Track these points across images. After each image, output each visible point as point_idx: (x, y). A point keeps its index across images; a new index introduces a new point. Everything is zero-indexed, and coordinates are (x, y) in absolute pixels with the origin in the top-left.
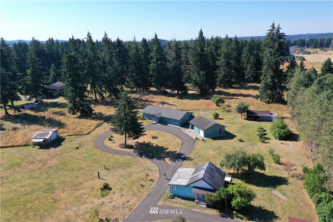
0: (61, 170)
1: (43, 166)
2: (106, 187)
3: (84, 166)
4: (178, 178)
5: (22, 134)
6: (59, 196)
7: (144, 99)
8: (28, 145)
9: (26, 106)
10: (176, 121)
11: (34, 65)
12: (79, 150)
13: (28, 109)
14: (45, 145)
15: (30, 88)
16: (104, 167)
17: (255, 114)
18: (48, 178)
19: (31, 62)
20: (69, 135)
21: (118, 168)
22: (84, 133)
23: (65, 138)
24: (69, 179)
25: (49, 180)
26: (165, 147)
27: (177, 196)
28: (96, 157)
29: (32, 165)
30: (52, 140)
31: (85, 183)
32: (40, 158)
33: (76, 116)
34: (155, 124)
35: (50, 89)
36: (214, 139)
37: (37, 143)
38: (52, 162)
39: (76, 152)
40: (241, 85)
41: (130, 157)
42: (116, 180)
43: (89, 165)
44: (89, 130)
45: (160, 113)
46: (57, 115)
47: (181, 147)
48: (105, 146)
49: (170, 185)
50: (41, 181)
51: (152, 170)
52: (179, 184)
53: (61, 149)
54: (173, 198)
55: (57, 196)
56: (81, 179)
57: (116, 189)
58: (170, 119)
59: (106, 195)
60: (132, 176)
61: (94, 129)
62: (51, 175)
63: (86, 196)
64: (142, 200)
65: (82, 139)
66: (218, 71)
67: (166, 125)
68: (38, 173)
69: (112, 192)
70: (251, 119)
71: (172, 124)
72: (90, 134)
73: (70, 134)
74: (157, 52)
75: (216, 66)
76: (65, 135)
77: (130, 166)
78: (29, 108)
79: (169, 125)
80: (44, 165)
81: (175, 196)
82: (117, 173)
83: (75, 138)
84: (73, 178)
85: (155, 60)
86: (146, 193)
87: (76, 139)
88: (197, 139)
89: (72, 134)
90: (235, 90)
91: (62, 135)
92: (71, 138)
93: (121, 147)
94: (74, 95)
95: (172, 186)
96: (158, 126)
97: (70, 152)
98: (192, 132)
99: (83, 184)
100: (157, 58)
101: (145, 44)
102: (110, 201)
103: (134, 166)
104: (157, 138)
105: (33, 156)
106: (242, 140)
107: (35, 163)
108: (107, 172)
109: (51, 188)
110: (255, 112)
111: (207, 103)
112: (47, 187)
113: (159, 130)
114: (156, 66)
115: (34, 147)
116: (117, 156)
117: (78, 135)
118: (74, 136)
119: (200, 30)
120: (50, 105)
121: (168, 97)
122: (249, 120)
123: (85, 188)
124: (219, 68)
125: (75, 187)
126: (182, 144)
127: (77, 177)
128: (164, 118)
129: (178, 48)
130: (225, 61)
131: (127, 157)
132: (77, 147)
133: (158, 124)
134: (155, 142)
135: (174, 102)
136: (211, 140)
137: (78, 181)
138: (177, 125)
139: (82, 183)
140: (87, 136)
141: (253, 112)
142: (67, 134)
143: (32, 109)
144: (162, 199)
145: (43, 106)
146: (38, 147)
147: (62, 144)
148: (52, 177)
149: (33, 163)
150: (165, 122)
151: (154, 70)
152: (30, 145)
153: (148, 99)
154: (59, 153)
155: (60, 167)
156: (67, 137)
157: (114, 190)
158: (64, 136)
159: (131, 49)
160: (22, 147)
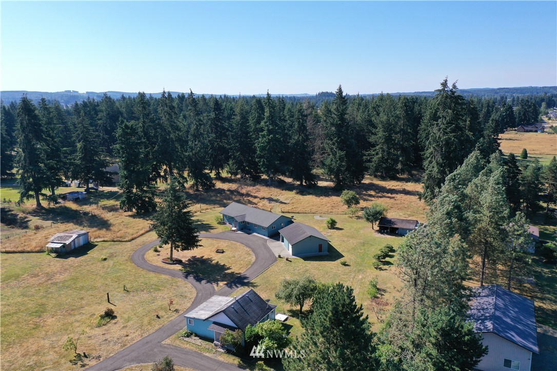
0: (67, 287)
1: (46, 281)
2: (110, 315)
3: (99, 285)
4: (202, 310)
5: (44, 235)
6: (45, 321)
7: (244, 191)
8: (43, 252)
9: (69, 196)
10: (263, 228)
11: (87, 137)
12: (105, 263)
13: (70, 201)
14: (64, 253)
15: (78, 170)
16: (123, 289)
17: (393, 223)
18: (45, 296)
19: (82, 132)
20: (104, 241)
21: (143, 291)
22: (125, 240)
23: (97, 245)
24: (69, 300)
25: (44, 300)
26: (228, 265)
27: (195, 334)
28: (123, 273)
29: (34, 279)
30: (77, 246)
31: (86, 308)
32: (48, 270)
33: (130, 213)
34: (234, 231)
35: (107, 173)
36: (306, 258)
37: (54, 249)
38: (62, 277)
39: (100, 265)
40: (412, 175)
41: (167, 277)
42: (129, 307)
43: (106, 284)
44: (135, 236)
45: (244, 216)
46: (104, 211)
47: (249, 268)
48: (144, 259)
49: (187, 318)
50: (34, 301)
51: (186, 297)
52: (196, 317)
53: (82, 260)
54: (188, 336)
55: (42, 321)
56: (84, 302)
57: (122, 318)
58: (256, 225)
59: (104, 325)
60: (154, 303)
61: (142, 235)
62: (51, 293)
63: (77, 324)
64: (146, 335)
65: (118, 247)
66: (373, 151)
67: (249, 234)
68: (36, 290)
69: (114, 321)
70: (386, 231)
71: (259, 233)
72: (133, 241)
73: (105, 239)
74: (269, 120)
75: (370, 143)
76: (99, 240)
77: (159, 290)
78: (72, 199)
79: (255, 234)
80: (49, 280)
81: (192, 334)
82: (136, 298)
83: (111, 245)
84: (76, 299)
85: (265, 132)
86: (157, 327)
87: (110, 247)
88: (280, 257)
89: (109, 240)
90: (398, 183)
91: (96, 240)
92: (104, 245)
93: (164, 262)
94: (128, 182)
95: (190, 320)
96: (237, 235)
97: (92, 264)
98: (281, 246)
99: (83, 309)
100: (268, 130)
101: (259, 107)
102: (104, 332)
103: (166, 289)
104: (223, 252)
105: (41, 267)
106: (346, 262)
107: (38, 276)
108: (124, 295)
109: (41, 310)
110: (393, 220)
111: (336, 203)
112: (37, 309)
113: (234, 241)
114: (267, 142)
115: (49, 255)
116: (152, 275)
117: (116, 241)
118: (109, 243)
119: (338, 87)
120: (105, 196)
121: (283, 190)
122: (382, 233)
123: (83, 314)
124: (374, 146)
125: (72, 310)
126: (254, 263)
127: (82, 298)
128: (249, 223)
129: (302, 115)
130: (384, 135)
131: (163, 276)
132: (104, 257)
133: (239, 232)
134: (217, 258)
135: (287, 199)
136: (302, 261)
137: (80, 304)
138: (264, 235)
139: (82, 307)
140: (129, 243)
141: (391, 220)
142: (102, 239)
143: (77, 201)
144: (174, 336)
145: (95, 196)
146: (54, 255)
147: (88, 253)
148: (50, 296)
149: (37, 275)
150: (250, 230)
151: (263, 149)
152: (45, 252)
153: (249, 193)
154: (77, 264)
155: (67, 284)
156: (99, 244)
157: (118, 318)
158: (97, 242)
159: (234, 115)
160: (34, 254)
